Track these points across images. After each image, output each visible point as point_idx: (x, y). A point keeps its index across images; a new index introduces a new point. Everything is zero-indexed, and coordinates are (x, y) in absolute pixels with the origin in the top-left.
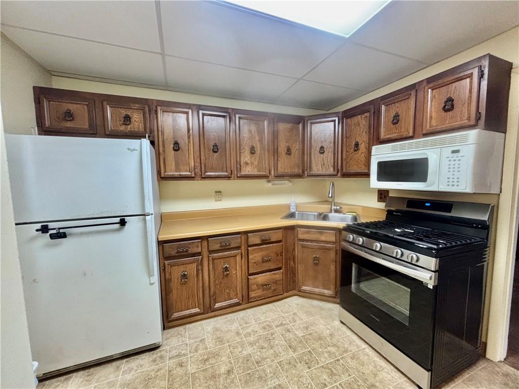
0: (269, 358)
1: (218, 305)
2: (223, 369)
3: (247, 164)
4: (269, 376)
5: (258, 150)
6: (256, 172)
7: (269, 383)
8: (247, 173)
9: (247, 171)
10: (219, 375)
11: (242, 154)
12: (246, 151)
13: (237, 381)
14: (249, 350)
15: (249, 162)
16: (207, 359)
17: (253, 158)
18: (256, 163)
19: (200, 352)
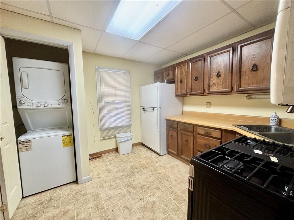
0: (172, 184)
1: (183, 156)
2: (159, 172)
3: (214, 84)
4: (163, 185)
5: (223, 74)
6: (220, 90)
7: (159, 185)
8: (214, 90)
9: (214, 89)
10: (157, 171)
11: (211, 79)
12: (214, 76)
13: (156, 176)
14: (172, 177)
15: (215, 83)
16: (161, 167)
17: (219, 80)
18: (221, 84)
19: (164, 164)
